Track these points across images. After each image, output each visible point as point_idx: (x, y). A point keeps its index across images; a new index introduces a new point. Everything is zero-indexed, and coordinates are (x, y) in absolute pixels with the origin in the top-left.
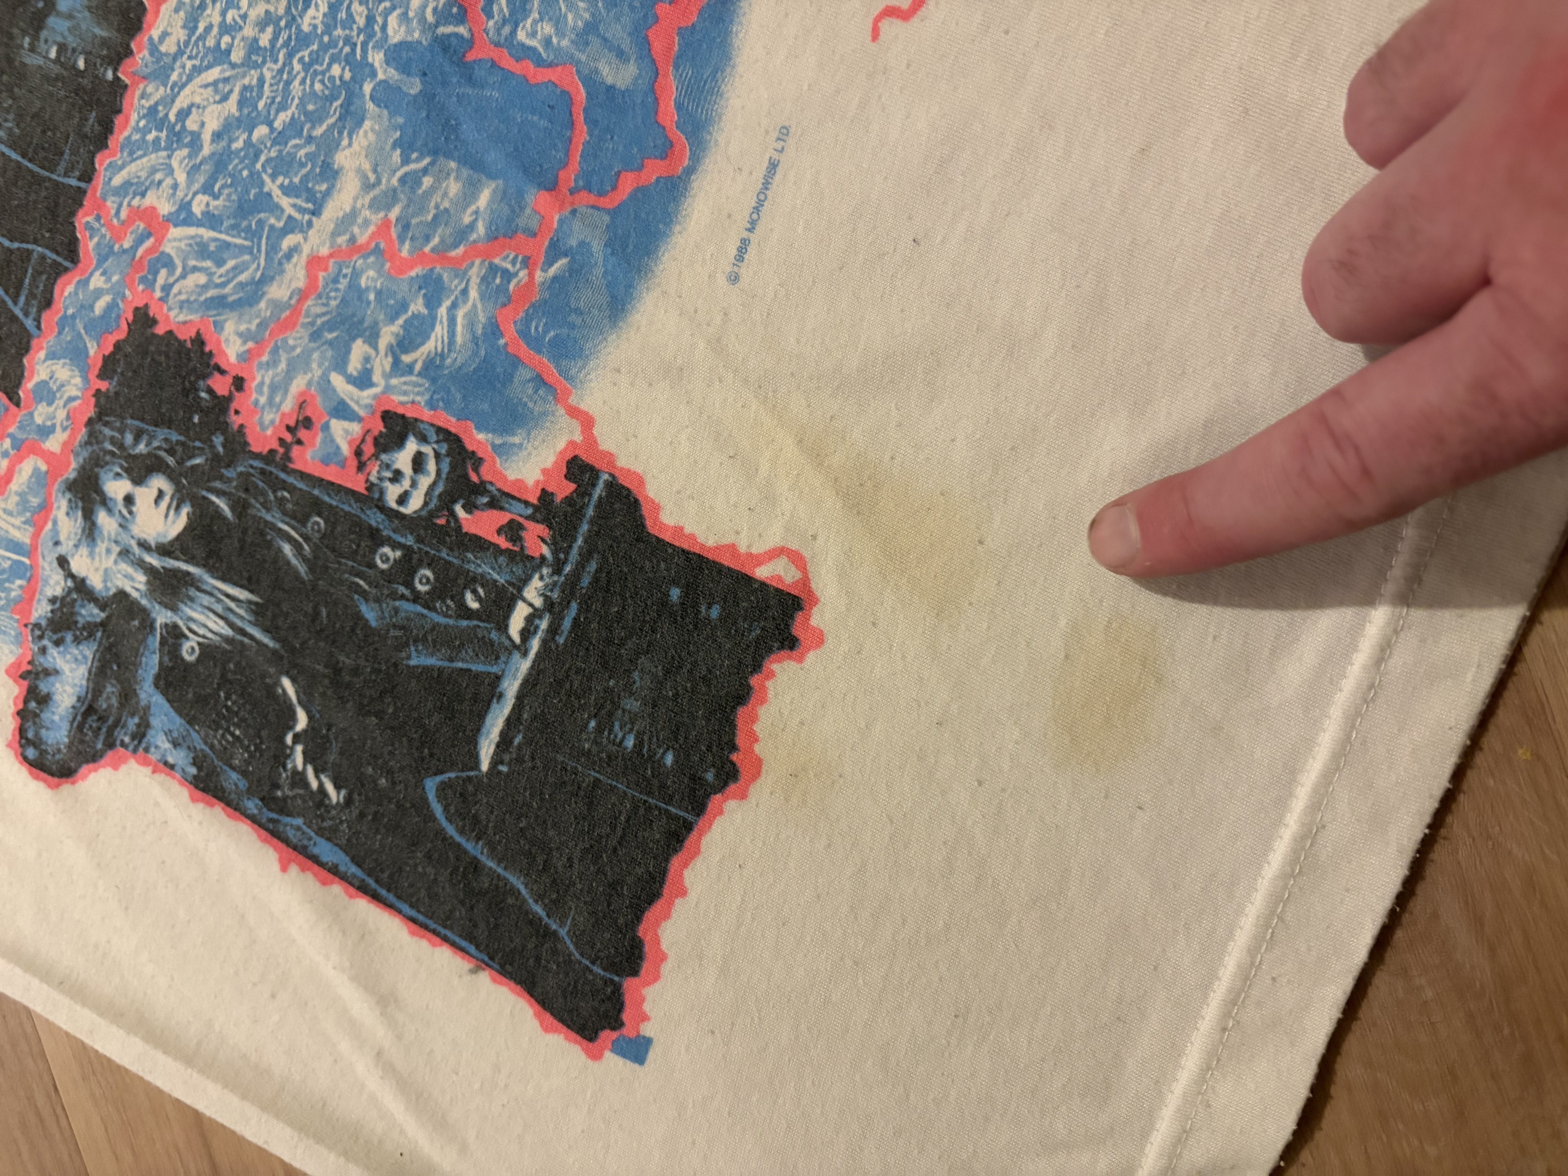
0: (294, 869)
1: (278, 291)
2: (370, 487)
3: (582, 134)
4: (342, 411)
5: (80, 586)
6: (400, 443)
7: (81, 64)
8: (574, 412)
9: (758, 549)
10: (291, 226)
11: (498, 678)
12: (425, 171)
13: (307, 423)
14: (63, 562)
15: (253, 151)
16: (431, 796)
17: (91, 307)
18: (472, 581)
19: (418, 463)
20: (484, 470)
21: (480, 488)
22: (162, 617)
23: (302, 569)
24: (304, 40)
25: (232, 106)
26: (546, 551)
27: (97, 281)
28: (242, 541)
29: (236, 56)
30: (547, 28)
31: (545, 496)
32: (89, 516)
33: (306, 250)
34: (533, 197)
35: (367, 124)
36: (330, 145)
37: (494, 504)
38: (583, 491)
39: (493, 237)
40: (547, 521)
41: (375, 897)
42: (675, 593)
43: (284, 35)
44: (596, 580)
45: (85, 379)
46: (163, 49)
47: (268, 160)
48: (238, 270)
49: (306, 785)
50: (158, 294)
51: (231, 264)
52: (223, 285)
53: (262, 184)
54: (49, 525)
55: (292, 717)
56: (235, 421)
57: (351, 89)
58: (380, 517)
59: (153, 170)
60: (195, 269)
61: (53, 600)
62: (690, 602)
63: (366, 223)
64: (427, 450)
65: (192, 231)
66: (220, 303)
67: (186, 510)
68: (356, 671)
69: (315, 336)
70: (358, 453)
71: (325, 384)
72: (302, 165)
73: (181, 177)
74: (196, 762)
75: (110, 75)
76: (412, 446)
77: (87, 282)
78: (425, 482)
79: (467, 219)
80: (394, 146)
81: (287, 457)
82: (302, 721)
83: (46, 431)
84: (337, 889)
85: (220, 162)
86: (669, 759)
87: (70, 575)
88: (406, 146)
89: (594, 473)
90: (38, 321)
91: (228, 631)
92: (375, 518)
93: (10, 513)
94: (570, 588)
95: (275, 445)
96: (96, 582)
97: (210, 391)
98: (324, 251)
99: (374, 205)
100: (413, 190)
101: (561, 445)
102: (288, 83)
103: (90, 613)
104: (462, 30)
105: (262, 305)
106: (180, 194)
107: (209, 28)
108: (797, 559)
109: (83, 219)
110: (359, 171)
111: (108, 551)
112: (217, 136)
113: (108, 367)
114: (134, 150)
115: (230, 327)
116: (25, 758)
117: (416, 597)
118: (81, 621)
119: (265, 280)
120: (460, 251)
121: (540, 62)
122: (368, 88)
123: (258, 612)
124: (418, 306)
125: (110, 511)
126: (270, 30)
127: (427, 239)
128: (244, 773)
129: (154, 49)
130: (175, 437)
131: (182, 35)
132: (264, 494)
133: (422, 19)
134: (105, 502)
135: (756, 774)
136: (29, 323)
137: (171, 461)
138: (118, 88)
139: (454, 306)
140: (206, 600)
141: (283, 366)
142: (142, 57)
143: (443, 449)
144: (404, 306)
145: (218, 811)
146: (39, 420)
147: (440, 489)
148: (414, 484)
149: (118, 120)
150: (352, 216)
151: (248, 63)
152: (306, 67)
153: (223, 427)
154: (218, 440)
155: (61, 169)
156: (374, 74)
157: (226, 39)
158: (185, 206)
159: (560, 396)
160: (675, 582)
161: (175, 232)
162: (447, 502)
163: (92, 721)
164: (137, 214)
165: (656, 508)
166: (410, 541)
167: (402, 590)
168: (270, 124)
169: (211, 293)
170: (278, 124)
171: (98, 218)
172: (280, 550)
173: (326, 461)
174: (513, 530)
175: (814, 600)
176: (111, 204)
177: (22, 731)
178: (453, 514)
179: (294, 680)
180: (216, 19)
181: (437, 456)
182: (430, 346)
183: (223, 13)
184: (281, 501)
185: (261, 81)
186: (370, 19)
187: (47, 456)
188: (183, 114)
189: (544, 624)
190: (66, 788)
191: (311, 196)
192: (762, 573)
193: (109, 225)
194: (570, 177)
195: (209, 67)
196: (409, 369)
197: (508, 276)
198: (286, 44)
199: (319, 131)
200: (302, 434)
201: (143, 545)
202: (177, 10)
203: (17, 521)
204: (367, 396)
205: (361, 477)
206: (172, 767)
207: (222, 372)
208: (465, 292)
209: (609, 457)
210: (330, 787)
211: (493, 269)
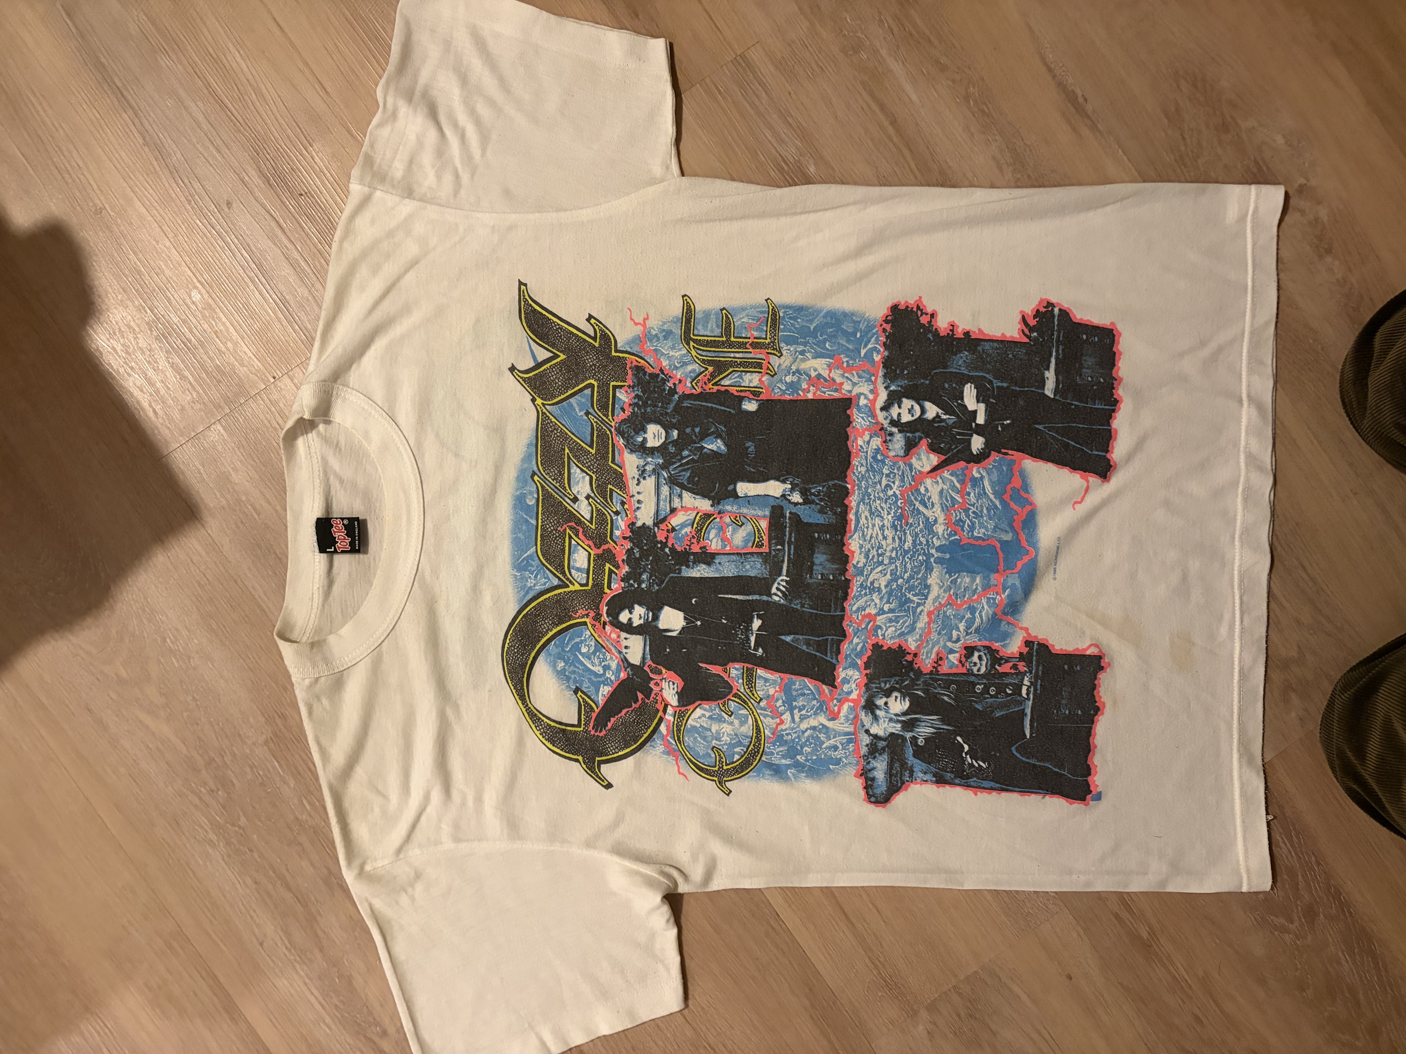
0: (979, 794)
1: (920, 625)
2: (968, 670)
3: (1001, 555)
4: (952, 651)
5: (876, 737)
6: (972, 654)
7: (831, 577)
8: (1022, 628)
9: (1085, 647)
10: (919, 605)
11: (1024, 709)
12: (957, 578)
13: (941, 659)
14: (867, 732)
15: (900, 587)
16: (1015, 752)
17: (856, 649)
18: (1007, 685)
19: (980, 658)
20: (1000, 653)
21: (1001, 658)
22: (908, 735)
23: (952, 702)
24: (906, 552)
25: (888, 576)
26: (1026, 669)
27: (856, 640)
28: (930, 701)
29: (886, 562)
30: (983, 530)
31: (1021, 654)
32: (873, 713)
33: (926, 610)
34: (993, 576)
35: (935, 570)
36: (925, 578)
37: (1007, 661)
38: (1032, 649)
39: (984, 590)
40: (1024, 661)
41: (1007, 790)
42: (1066, 667)
43: (899, 552)
44: (1043, 672)
45: (860, 672)
46: (859, 566)
47: (906, 588)
48: (905, 622)
49: (974, 766)
50: (881, 638)
51: (901, 621)
52: (901, 628)
53: (906, 596)
54: (859, 722)
55: (963, 748)
56: (916, 666)
57: (927, 562)
58: (973, 678)
59: (866, 602)
60: (890, 627)
61: (867, 745)
62: (1071, 667)
63: (944, 597)
64: (982, 653)
65: (885, 616)
66: (902, 634)
67: (907, 700)
68: (981, 725)
69: (939, 634)
70: (960, 662)
71: (945, 646)
72: (917, 587)
73: (877, 601)
74: (934, 776)
75: (843, 578)
76: (976, 654)
77: (852, 641)
78: (984, 663)
79: (974, 587)
80: (946, 573)
81: (937, 671)
82: (966, 748)
83: (850, 693)
84: (994, 794)
85: (890, 594)
86: (1080, 712)
87: (871, 735)
88: (949, 572)
89: (1033, 642)
90: (837, 659)
91: (934, 731)
92: (972, 679)
93: (843, 724)
94: (1036, 677)
95: (932, 669)
96: (881, 733)
97: (906, 661)
98: (932, 609)
99: (945, 591)
100: (955, 584)
101: (1021, 638)
102: (905, 565)
103: (882, 744)
104: (957, 537)
105: (917, 630)
106: (878, 606)
107: (873, 557)
108: (1096, 646)
109: (845, 624)
110: (936, 583)
111: (884, 721)
112: (886, 586)
113: (867, 666)
114: (857, 598)
115: (910, 640)
116: (871, 802)
117: (992, 696)
118: (879, 748)
119: (914, 622)
120: (976, 597)
121: (984, 540)
122: (932, 560)
123: (943, 721)
124: (968, 615)
125: (880, 709)
126: (894, 552)
127: (964, 596)
128: (952, 772)
129: (855, 566)
130: (897, 678)
131: (864, 560)
132: (933, 684)
133: (945, 538)
134: (878, 707)
135: (1104, 707)
136: (834, 661)
137: (897, 686)
138: (848, 581)
139: (981, 611)
140: (923, 724)
141: (931, 645)
142: (851, 570)
143: (986, 652)
144: (964, 617)
145: (947, 787)
146: (846, 690)
147: (989, 663)
148: (981, 665)
149: (849, 591)
150: (938, 597)
151: (890, 563)
152: (910, 559)
153: (912, 669)
154: (912, 674)
155: (832, 610)
156: (933, 556)
157: (881, 558)
158: (882, 609)
159: (1015, 625)
160: (1065, 664)
161: (878, 618)
162: (993, 666)
163: (893, 778)
164: (864, 616)
165: (1053, 646)
166: (985, 681)
167: (987, 696)
168: (903, 578)
169: (899, 632)
170: (906, 577)
171: (851, 622)
172: (943, 699)
173: (951, 668)
174: (1015, 667)
175: (1104, 655)
176: (854, 616)
177: (867, 793)
178: (996, 669)
179: (961, 736)
180: (875, 553)
181: (985, 654)
182: (976, 625)
183: (877, 551)
184: (939, 685)
185: (896, 567)
186: (927, 541)
187: (853, 701)
188: (872, 583)
189: (1032, 689)
190: (889, 805)
191: (924, 595)
192: (1088, 652)
193: (856, 623)
194: (1001, 567)
195: (877, 567)
196: (971, 633)
197: (994, 599)
198: (901, 554)
199: (920, 576)
200: (940, 662)
201: (896, 715)
202: (860, 554)
203: (846, 725)
204: (958, 645)
205: (964, 668)
206: (926, 781)
207: (910, 654)
208: (983, 607)
209: (1036, 637)
210: (981, 764)
211: (989, 598)
